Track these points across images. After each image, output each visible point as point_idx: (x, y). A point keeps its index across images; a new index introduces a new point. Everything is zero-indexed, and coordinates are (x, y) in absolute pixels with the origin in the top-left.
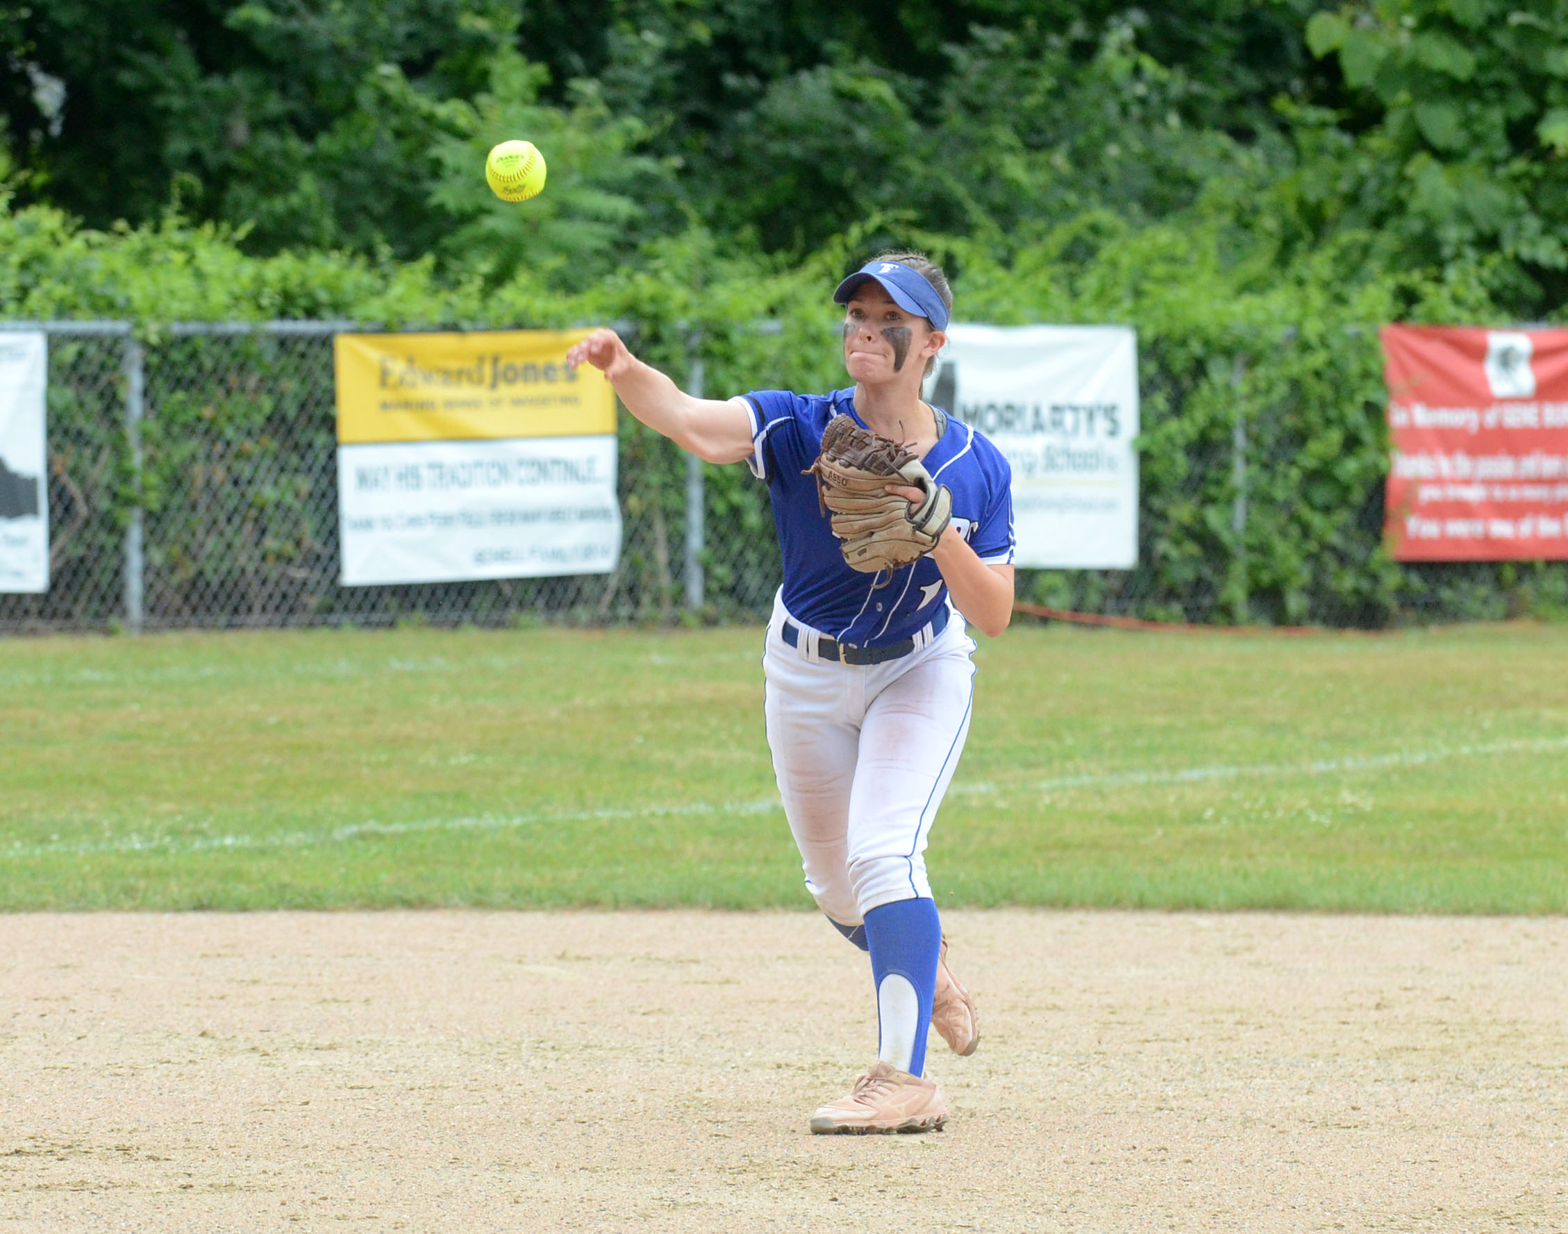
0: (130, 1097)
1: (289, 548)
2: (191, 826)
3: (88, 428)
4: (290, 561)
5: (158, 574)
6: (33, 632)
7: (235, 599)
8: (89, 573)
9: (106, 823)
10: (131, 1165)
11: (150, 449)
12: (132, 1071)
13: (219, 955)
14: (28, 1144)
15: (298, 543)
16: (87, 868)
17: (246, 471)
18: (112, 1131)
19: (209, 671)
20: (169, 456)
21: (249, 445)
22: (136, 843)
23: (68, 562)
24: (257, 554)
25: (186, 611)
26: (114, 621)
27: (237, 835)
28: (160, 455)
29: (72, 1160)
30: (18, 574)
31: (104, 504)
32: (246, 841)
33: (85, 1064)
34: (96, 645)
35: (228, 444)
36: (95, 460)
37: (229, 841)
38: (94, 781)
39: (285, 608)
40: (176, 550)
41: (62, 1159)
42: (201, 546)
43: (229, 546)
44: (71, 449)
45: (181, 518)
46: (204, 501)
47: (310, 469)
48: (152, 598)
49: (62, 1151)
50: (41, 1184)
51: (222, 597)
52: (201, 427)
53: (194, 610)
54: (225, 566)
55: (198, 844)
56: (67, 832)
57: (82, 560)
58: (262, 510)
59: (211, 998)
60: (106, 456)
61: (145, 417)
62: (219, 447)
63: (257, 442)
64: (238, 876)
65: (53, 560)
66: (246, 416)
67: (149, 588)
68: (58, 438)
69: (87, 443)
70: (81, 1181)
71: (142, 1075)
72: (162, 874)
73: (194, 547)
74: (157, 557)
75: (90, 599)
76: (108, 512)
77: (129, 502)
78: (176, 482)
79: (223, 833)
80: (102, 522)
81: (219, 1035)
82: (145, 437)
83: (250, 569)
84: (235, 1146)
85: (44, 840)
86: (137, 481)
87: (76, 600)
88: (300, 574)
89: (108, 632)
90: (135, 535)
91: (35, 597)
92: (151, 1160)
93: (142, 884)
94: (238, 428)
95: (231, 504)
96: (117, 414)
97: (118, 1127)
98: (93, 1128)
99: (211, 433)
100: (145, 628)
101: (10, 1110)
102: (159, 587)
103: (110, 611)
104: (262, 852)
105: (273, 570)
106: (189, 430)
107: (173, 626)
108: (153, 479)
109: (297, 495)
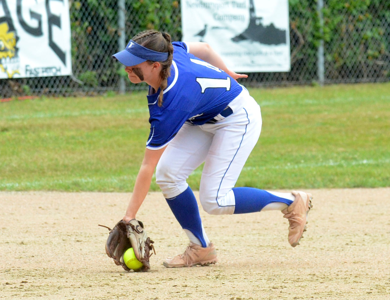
0: (343, 258)
1: (377, 54)
2: (351, 156)
3: (304, 11)
4: (377, 58)
5: (330, 64)
6: (285, 86)
7: (358, 72)
8: (305, 64)
9: (320, 156)
10: (348, 285)
11: (326, 19)
12: (342, 249)
13: (367, 205)
14: (309, 277)
15: (380, 52)
16: (315, 173)
17: (360, 26)
18: (339, 272)
19: (351, 99)
20: (333, 21)
21: (362, 17)
22: (331, 163)
23: (297, 60)
24: (365, 56)
25: (340, 77)
26: (314, 81)
27: (368, 159)
28: (330, 21)
29: (326, 283)
30: (279, 65)
31: (310, 39)
32: (372, 162)
33: (324, 246)
34: (308, 90)
35: (354, 16)
36: (306, 23)
37: (365, 162)
38: (314, 140)
39: (375, 75)
40: (336, 55)
41: (322, 283)
42: (345, 54)
43: (355, 53)
44: (298, 19)
45: (338, 43)
46: (345, 37)
47: (384, 25)
48: (328, 73)
49: (322, 280)
50: (316, 292)
51: (353, 72)
52: (344, 11)
53: (343, 77)
54: (354, 61)
55: (354, 163)
56: (306, 159)
57: (302, 59)
58: (366, 40)
59: (367, 220)
60: (310, 22)
61: (324, 7)
62: (351, 18)
63: (365, 15)
64: (370, 175)
65: (292, 60)
66: (360, 6)
67: (326, 69)
68: (293, 15)
69: (304, 17)
70: (330, 291)
71: (346, 250)
72: (342, 174)
73: (342, 54)
74: (329, 58)
75: (305, 74)
76: (312, 42)
77: (319, 38)
78: (335, 31)
79: (363, 159)
80: (309, 45)
81: (372, 235)
82: (324, 15)
83: (363, 62)
84: (385, 277)
85: (298, 162)
86: (321, 30)
87: (300, 73)
88: (380, 63)
89: (312, 85)
90: (321, 50)
91: (286, 73)
92: (355, 283)
93: (336, 178)
94: (358, 11)
95: (355, 38)
96: (314, 6)
97: (340, 270)
98: (331, 271)
99: (348, 13)
100: (325, 84)
101: (300, 264)
102: (330, 68)
103: (313, 78)
104: (377, 166)
105: (371, 62)
106: (340, 11)
107: (336, 83)
108: (327, 30)
109: (379, 34)
